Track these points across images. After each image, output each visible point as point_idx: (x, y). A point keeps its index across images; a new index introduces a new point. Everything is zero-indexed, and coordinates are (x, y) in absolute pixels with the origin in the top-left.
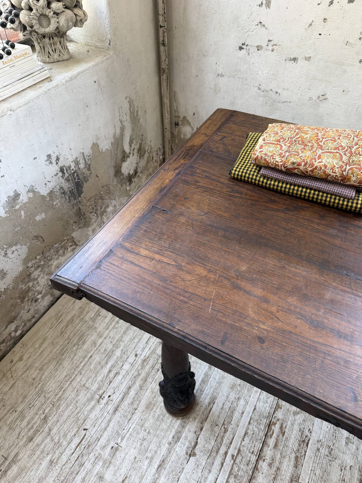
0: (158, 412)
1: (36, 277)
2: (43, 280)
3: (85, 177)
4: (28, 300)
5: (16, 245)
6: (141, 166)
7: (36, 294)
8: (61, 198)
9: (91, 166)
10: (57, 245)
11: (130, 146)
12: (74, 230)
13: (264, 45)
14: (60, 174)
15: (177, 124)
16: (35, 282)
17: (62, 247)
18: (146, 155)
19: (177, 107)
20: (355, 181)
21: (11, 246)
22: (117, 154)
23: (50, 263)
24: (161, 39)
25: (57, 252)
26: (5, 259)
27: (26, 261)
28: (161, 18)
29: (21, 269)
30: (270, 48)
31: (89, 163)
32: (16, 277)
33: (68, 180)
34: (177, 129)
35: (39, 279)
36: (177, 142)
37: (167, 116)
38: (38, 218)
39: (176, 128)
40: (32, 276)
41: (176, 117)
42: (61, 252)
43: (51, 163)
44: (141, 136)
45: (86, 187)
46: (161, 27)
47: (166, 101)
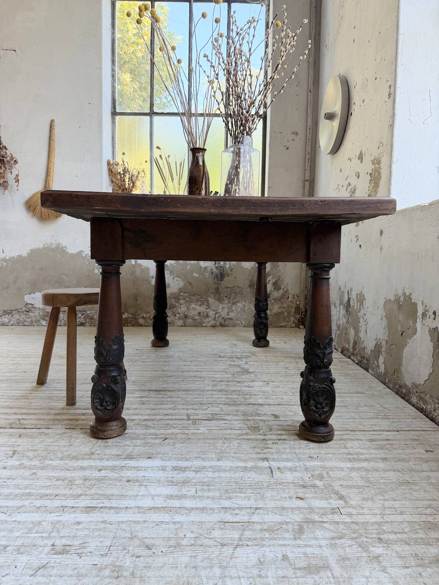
1: (181, 303)
2: (183, 309)
3: (227, 273)
4: (172, 311)
5: (180, 278)
6: (275, 296)
7: (177, 312)
8: (210, 274)
9: (233, 270)
10: (199, 297)
12: (210, 297)
16: (180, 306)
17: (201, 301)
18: (281, 292)
21: (177, 276)
22: (254, 275)
23: (191, 303)
25: (198, 301)
26: (173, 281)
27: (180, 290)
29: (176, 291)
31: (233, 267)
32: (172, 293)
33: (217, 268)
35: (182, 306)
38: (195, 275)
40: (180, 301)
42: (199, 303)
44: (279, 276)
45: (226, 279)
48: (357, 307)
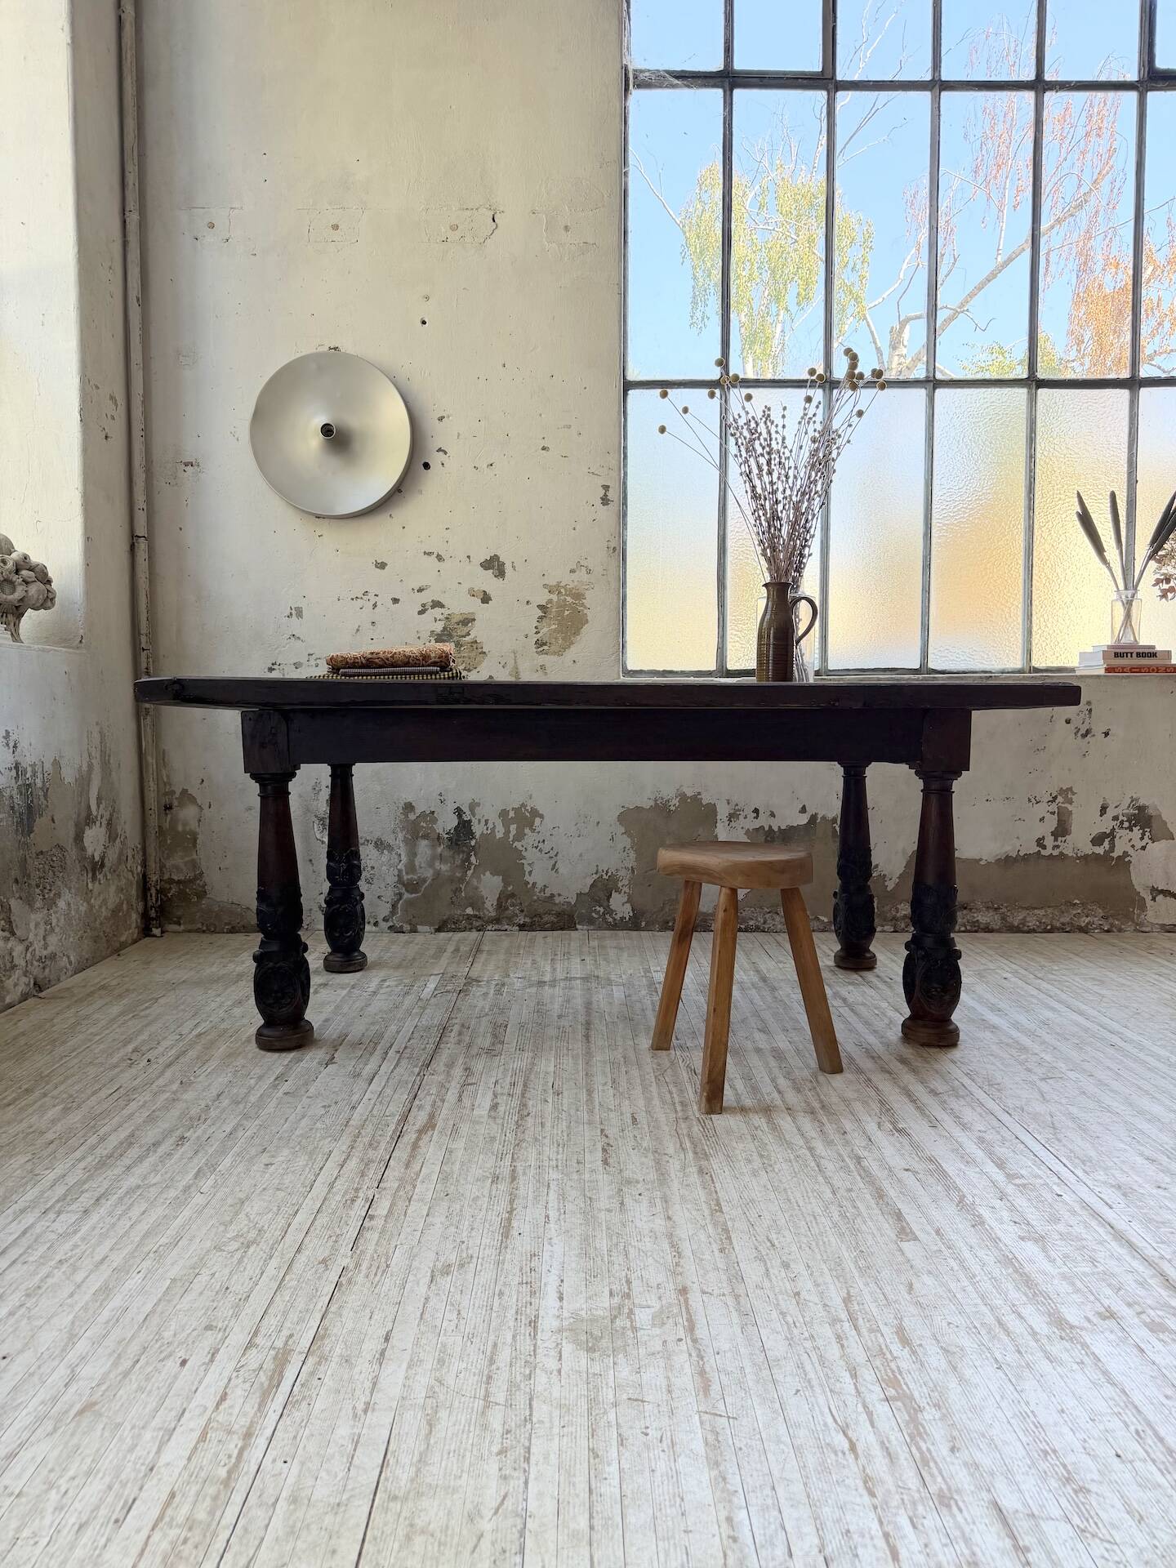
0: (250, 1056)
3: (39, 806)
6: (110, 859)
8: (9, 815)
9: (49, 793)
11: (99, 807)
12: (13, 895)
13: (304, 660)
14: (14, 773)
15: (168, 808)
18: (118, 844)
19: (168, 776)
20: (435, 657)
22: (80, 805)
24: (144, 665)
28: (143, 639)
30: (313, 663)
31: (47, 785)
33: (20, 791)
34: (169, 816)
36: (169, 842)
37: (151, 785)
39: (166, 814)
41: (166, 794)
43: (7, 745)
44: (113, 800)
45: (38, 825)
46: (143, 650)
47: (151, 760)
48: (507, 832)
